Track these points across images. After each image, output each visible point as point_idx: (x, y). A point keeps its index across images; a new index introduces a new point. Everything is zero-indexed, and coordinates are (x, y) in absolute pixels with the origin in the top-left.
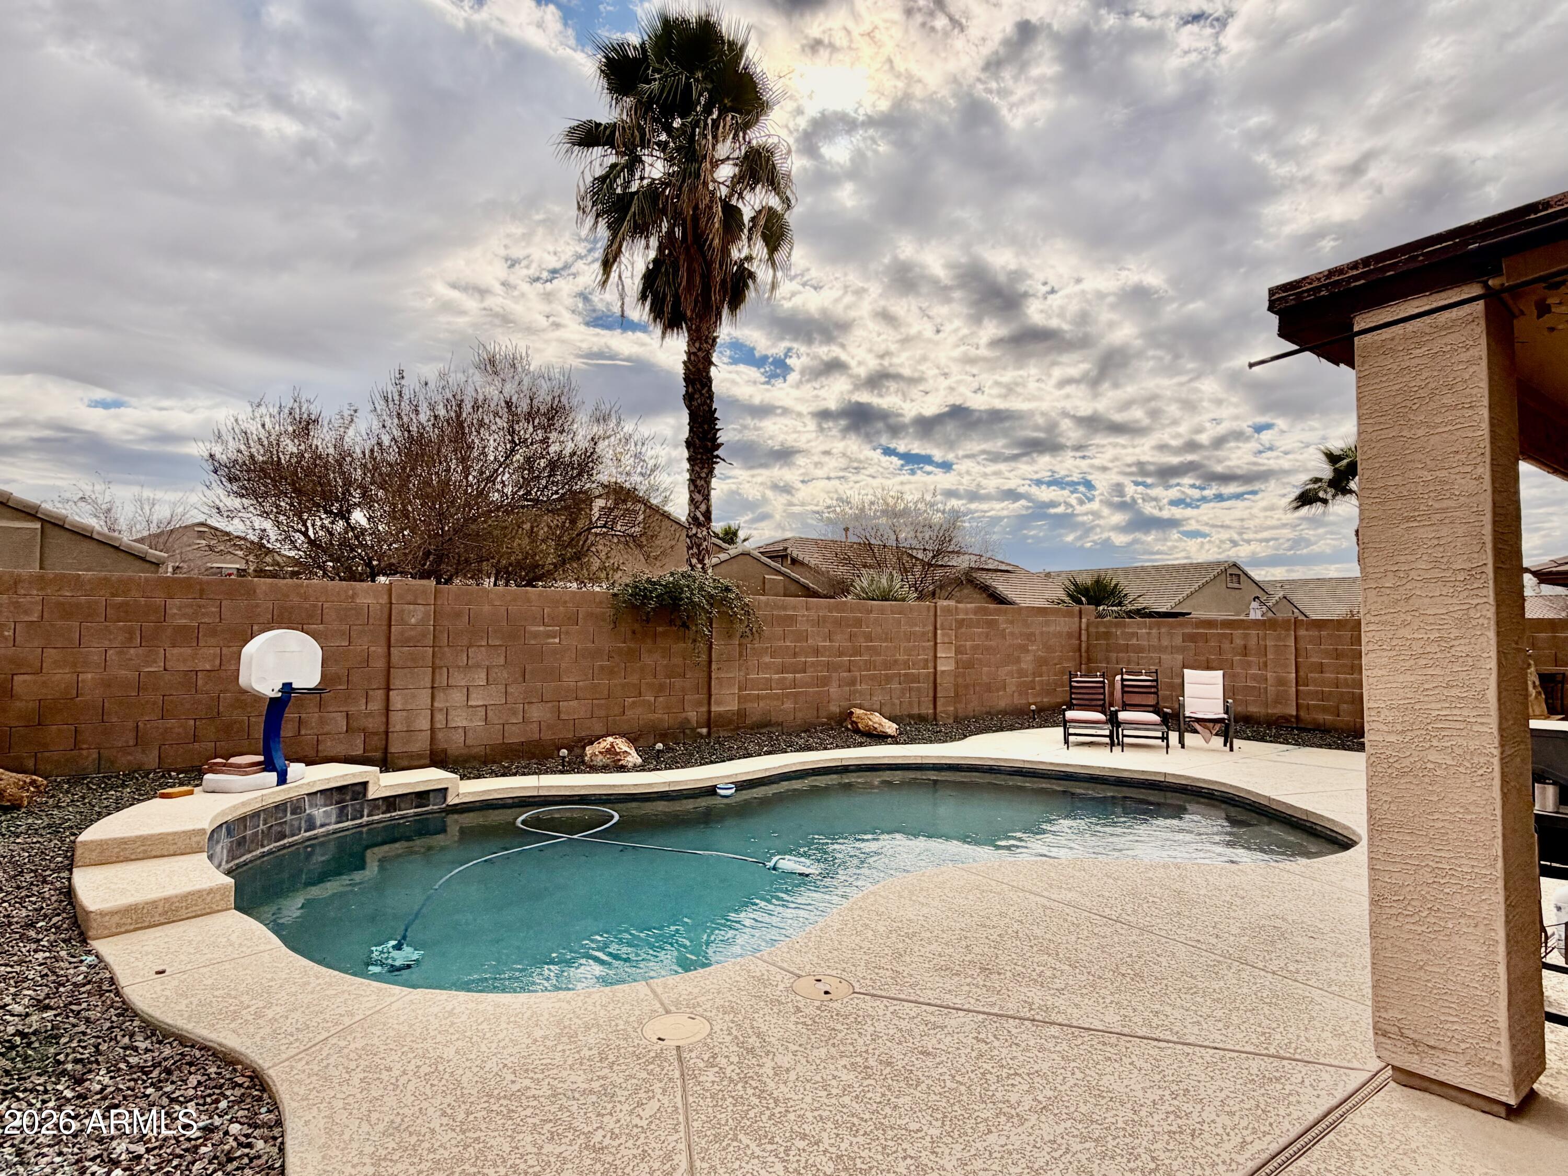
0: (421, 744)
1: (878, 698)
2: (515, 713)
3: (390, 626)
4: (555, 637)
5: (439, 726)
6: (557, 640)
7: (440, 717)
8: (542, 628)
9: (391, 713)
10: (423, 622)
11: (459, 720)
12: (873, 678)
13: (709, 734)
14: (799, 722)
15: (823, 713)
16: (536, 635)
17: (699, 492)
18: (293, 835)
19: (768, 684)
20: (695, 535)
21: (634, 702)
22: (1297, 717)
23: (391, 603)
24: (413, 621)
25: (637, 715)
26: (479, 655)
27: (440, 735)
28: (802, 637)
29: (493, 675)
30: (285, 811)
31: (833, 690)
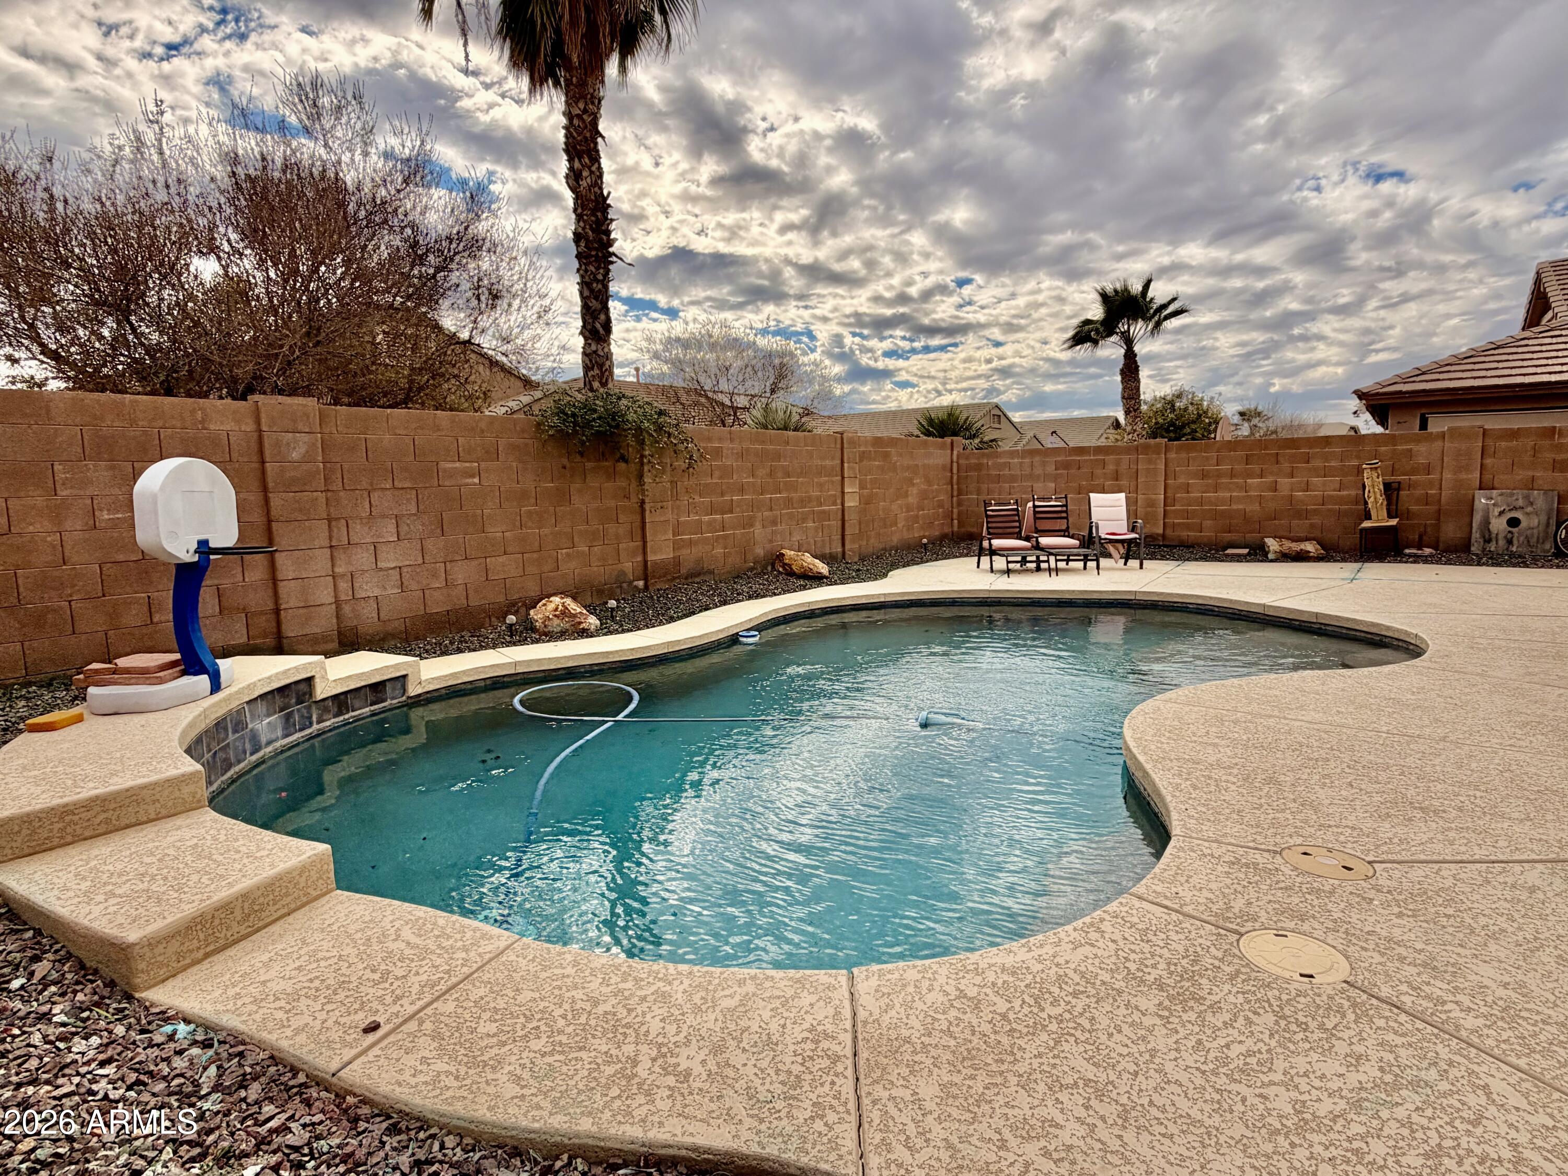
0: (324, 622)
1: (796, 537)
2: (435, 576)
3: (263, 462)
4: (473, 476)
5: (343, 598)
6: (476, 480)
7: (343, 585)
8: (458, 465)
9: (281, 584)
10: (308, 459)
11: (368, 588)
12: (791, 517)
13: (646, 587)
14: (728, 567)
15: (750, 557)
16: (451, 474)
17: (596, 298)
18: (239, 762)
19: (698, 527)
20: (595, 352)
21: (568, 555)
22: (1164, 536)
23: (260, 431)
24: (295, 455)
25: (571, 569)
26: (383, 501)
27: (347, 609)
28: (727, 472)
29: (404, 529)
30: (226, 729)
31: (758, 530)
